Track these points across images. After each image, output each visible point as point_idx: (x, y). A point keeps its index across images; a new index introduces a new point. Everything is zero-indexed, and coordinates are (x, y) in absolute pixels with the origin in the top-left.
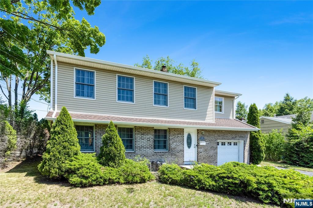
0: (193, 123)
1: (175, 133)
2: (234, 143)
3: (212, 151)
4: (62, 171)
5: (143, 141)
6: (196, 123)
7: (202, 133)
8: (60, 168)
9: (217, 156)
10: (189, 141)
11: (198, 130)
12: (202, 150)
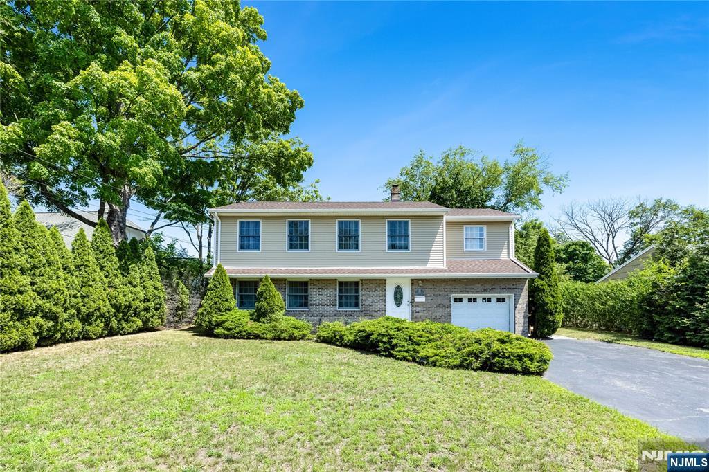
0: (406, 271)
1: (371, 285)
2: (498, 299)
3: (441, 310)
4: (212, 325)
5: (320, 296)
6: (411, 271)
7: (420, 285)
8: (210, 322)
9: (451, 318)
10: (398, 296)
11: (412, 280)
12: (418, 309)
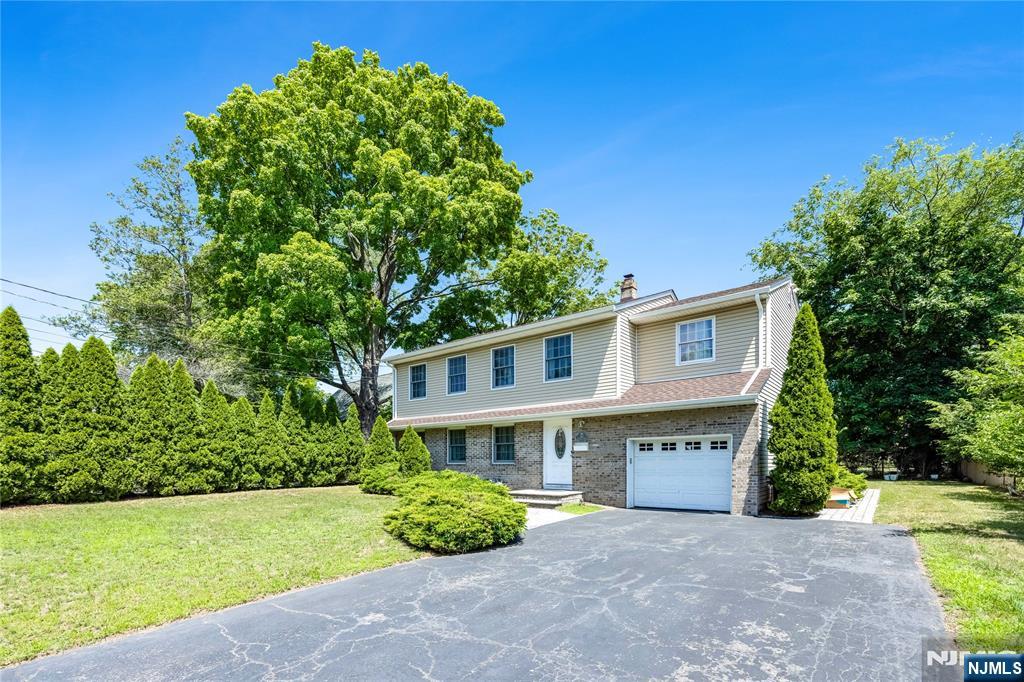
0: (564, 407)
1: (525, 430)
6: (572, 407)
9: (625, 476)
10: (560, 444)
11: (573, 420)
12: (581, 462)
